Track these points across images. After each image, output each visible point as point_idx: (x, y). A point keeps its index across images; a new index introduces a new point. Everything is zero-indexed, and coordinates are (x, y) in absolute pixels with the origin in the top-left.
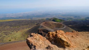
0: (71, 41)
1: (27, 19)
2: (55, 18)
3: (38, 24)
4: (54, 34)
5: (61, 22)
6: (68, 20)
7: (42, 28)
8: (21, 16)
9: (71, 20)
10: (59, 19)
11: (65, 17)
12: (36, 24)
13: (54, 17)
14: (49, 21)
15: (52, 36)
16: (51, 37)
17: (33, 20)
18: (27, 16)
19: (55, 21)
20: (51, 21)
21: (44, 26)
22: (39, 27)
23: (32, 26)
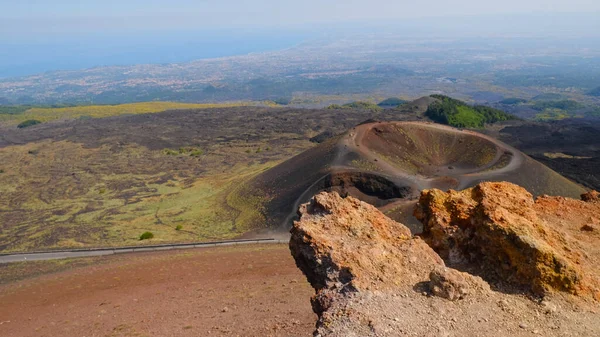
0: (582, 258)
1: (257, 104)
2: (443, 98)
3: (327, 134)
4: (461, 202)
5: (487, 127)
6: (544, 116)
7: (356, 166)
8: (214, 79)
9: (561, 115)
10: (472, 102)
11: (515, 93)
12: (311, 136)
13: (439, 93)
14: (401, 116)
15: (448, 219)
16: (439, 220)
17: (291, 106)
18: (253, 82)
19: (443, 121)
20: (419, 119)
21: (364, 149)
22: (331, 154)
23: (289, 151)
